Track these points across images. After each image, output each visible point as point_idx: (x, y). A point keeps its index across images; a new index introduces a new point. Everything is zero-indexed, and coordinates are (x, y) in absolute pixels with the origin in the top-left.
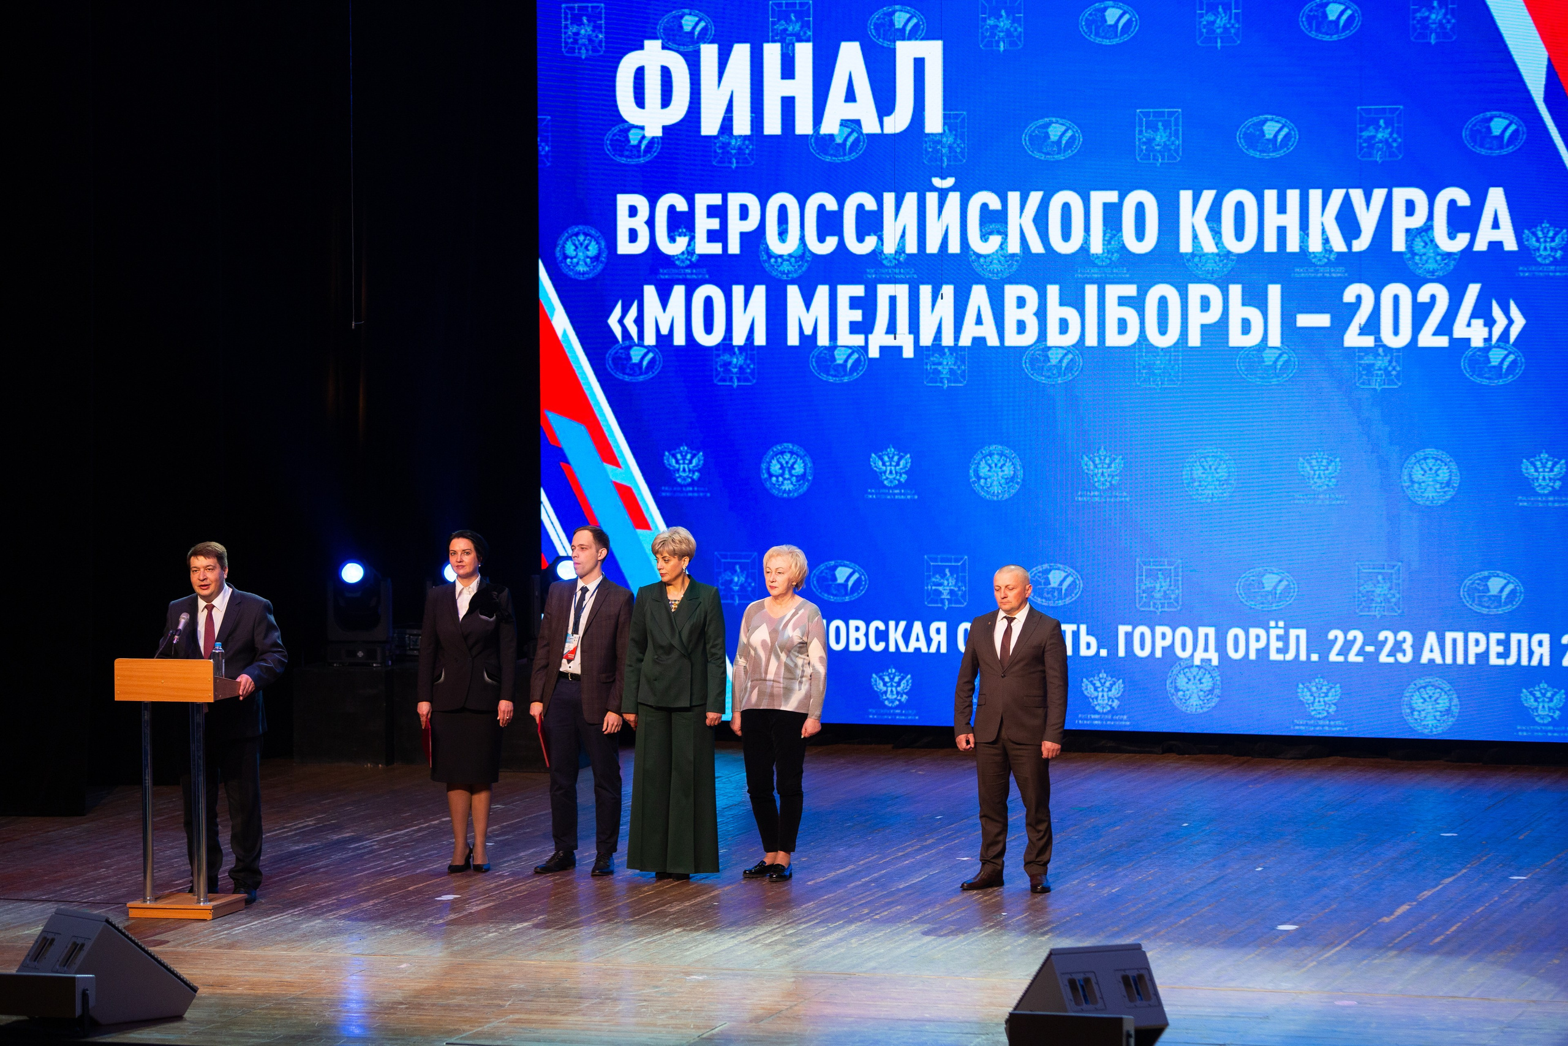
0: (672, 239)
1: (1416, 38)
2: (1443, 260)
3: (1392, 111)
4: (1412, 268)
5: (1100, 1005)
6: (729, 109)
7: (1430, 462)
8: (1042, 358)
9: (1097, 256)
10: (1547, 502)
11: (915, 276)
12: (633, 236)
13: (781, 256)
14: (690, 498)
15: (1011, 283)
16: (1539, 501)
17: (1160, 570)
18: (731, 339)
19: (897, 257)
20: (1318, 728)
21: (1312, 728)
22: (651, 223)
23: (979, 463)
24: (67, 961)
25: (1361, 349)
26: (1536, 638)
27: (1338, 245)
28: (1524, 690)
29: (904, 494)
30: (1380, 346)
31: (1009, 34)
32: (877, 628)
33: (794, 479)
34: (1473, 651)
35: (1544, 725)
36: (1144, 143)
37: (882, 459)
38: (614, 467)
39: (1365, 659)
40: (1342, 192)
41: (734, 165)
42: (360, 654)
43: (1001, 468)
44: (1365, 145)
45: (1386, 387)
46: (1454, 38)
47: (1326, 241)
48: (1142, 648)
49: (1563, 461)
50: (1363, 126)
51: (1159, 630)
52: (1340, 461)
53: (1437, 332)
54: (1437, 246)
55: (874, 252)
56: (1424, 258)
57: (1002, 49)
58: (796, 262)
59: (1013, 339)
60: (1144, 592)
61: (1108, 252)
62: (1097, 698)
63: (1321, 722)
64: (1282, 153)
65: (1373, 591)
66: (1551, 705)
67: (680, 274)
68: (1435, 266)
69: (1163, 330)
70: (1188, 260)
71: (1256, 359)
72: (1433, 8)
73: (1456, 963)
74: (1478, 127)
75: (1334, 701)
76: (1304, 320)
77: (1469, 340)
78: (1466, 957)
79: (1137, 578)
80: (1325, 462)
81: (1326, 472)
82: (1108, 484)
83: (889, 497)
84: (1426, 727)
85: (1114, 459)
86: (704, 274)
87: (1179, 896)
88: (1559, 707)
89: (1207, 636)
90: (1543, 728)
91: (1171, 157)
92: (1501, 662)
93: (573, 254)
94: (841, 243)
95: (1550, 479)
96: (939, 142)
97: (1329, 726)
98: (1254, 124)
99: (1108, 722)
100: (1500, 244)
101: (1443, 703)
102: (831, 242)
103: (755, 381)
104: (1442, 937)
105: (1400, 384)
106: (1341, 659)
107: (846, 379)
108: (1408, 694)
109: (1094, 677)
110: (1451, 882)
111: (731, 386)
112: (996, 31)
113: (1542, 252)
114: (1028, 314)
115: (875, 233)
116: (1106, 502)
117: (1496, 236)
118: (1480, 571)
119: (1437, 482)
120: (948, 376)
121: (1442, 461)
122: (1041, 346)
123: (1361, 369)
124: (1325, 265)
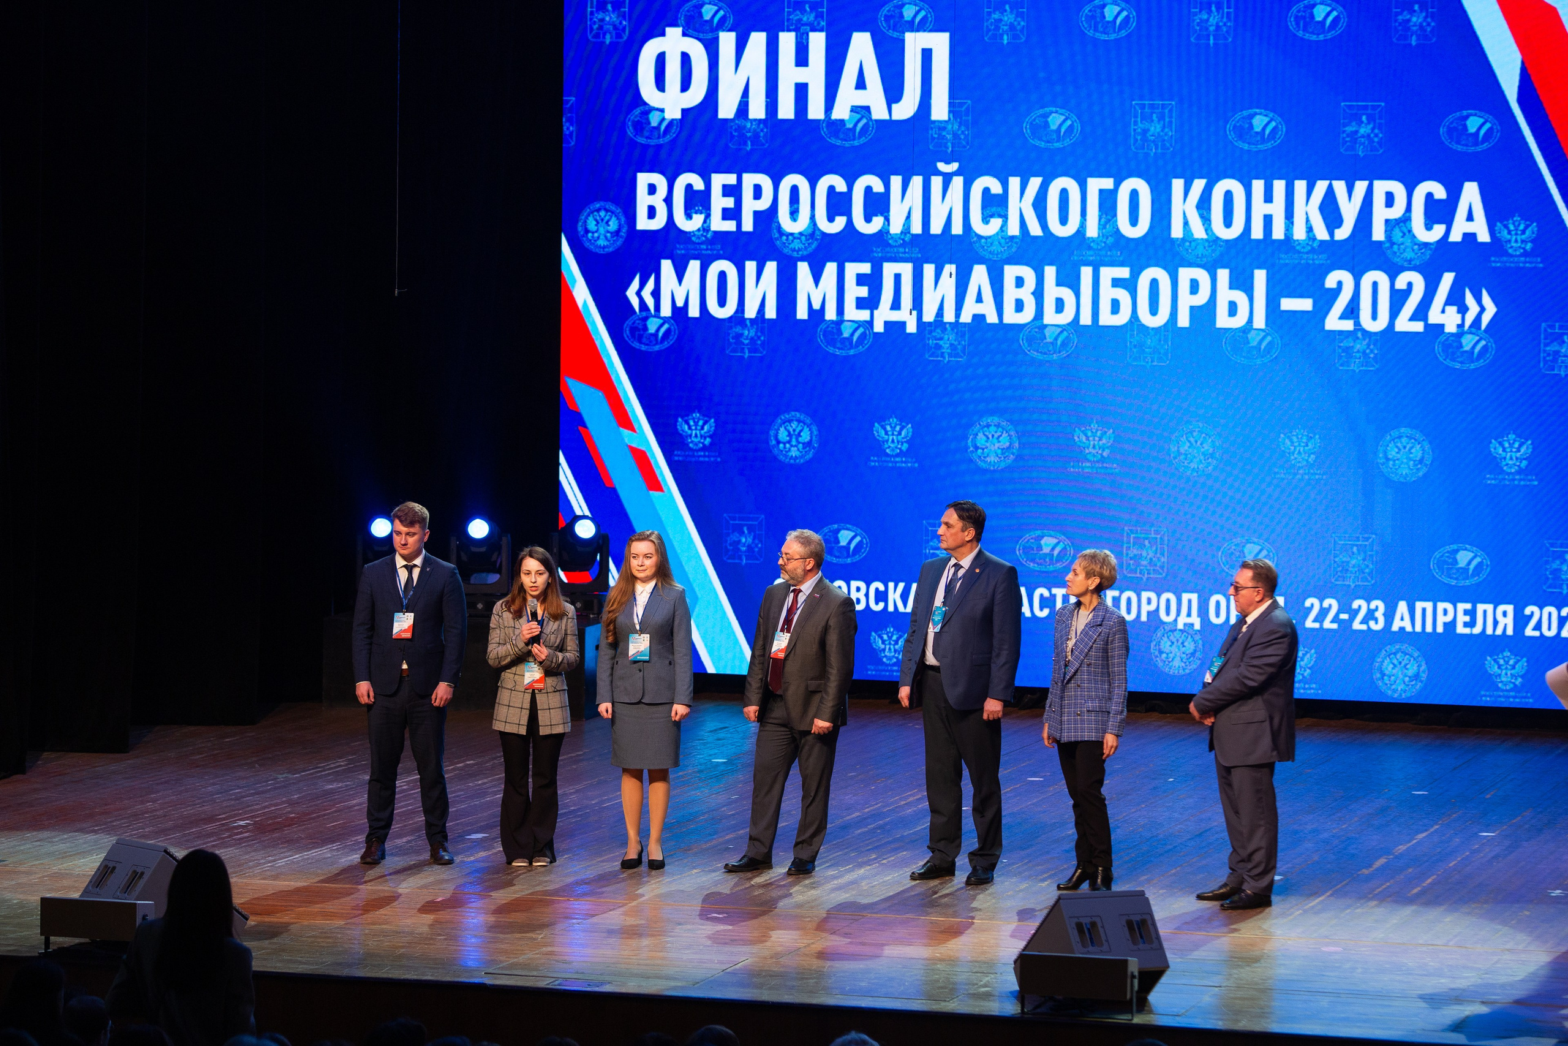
0: (689, 216)
1: (1397, 39)
2: (1419, 249)
3: (1374, 108)
4: (1390, 256)
5: (1105, 947)
6: (746, 93)
7: (1404, 440)
8: (1038, 336)
9: (1093, 240)
10: (1514, 480)
12: (652, 212)
13: (792, 234)
14: (702, 462)
15: (1009, 263)
16: (1505, 479)
17: (1147, 538)
18: (743, 311)
19: (902, 237)
22: (668, 200)
23: (977, 434)
24: (128, 888)
25: (1341, 332)
26: (1501, 608)
27: (1321, 233)
28: (1489, 658)
29: (905, 462)
30: (1359, 330)
31: (1012, 27)
32: (877, 589)
33: (801, 446)
34: (1441, 620)
35: (1507, 691)
36: (1139, 134)
37: (885, 429)
38: (630, 432)
39: (1339, 626)
40: (1327, 183)
41: (749, 148)
43: (998, 439)
44: (1348, 139)
45: (1364, 368)
46: (1434, 40)
47: (1310, 229)
49: (1529, 442)
50: (1346, 121)
51: (1145, 595)
52: (1320, 438)
53: (1413, 318)
54: (1414, 237)
55: (880, 231)
56: (1402, 247)
57: (1005, 42)
58: (807, 240)
59: (1011, 317)
60: (1131, 559)
61: (1103, 236)
64: (1269, 145)
65: (1348, 562)
66: (1513, 672)
67: (695, 250)
68: (1412, 255)
69: (1154, 310)
70: (1179, 245)
71: (1242, 340)
72: (1415, 11)
73: (1434, 913)
74: (1454, 125)
75: (1309, 666)
76: (1288, 304)
77: (1442, 326)
78: (1442, 908)
79: (1125, 545)
80: (1305, 439)
81: (1306, 449)
82: (1099, 456)
83: (890, 465)
84: (1395, 691)
85: (1106, 432)
86: (718, 250)
87: (1170, 847)
88: (1521, 674)
89: (1190, 601)
90: (1506, 693)
91: (1164, 147)
92: (1467, 631)
93: (594, 228)
94: (850, 223)
95: (1517, 458)
96: (944, 128)
98: (1243, 118)
100: (1474, 235)
101: (1412, 669)
102: (840, 222)
103: (765, 351)
104: (1419, 889)
105: (1377, 366)
106: (1317, 625)
107: (852, 352)
108: (1379, 660)
110: (1424, 837)
111: (743, 357)
112: (1001, 25)
113: (1513, 244)
114: (1026, 293)
115: (882, 215)
116: (1097, 473)
117: (1470, 228)
118: (1449, 545)
119: (1410, 459)
120: (949, 351)
121: (1416, 440)
122: (1038, 323)
123: (1340, 351)
124: (1307, 253)
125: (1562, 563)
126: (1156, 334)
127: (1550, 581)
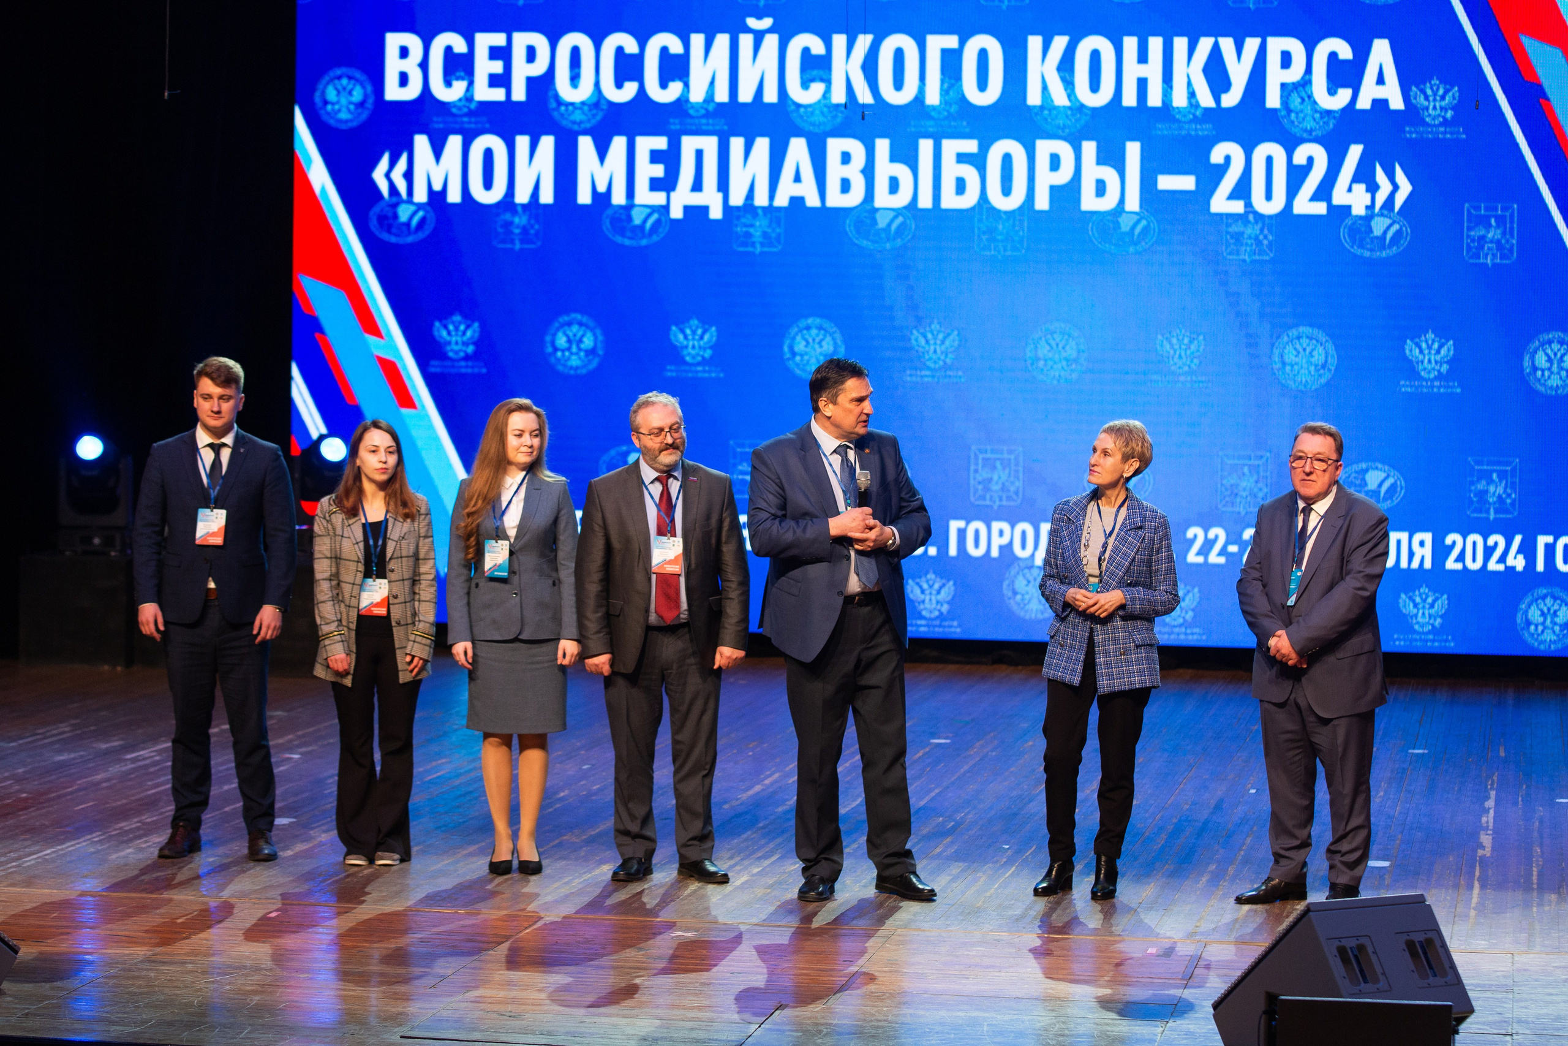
0: (448, 84)
2: (1322, 118)
4: (1286, 126)
7: (1305, 341)
8: (868, 221)
9: (934, 108)
10: (1432, 387)
11: (726, 128)
12: (404, 79)
13: (572, 104)
15: (834, 136)
16: (1422, 386)
17: (999, 459)
18: (513, 195)
19: (705, 106)
20: (1173, 637)
21: (1166, 637)
22: (424, 65)
23: (794, 338)
25: (1229, 216)
26: (1418, 537)
28: (1403, 596)
29: (709, 372)
30: (1250, 212)
33: (582, 354)
35: (1423, 633)
37: (684, 332)
38: (377, 339)
39: (1227, 560)
40: (1211, 40)
42: (97, 541)
43: (820, 343)
45: (1257, 257)
47: (1192, 95)
48: (977, 545)
49: (1451, 342)
51: (996, 526)
52: (1204, 339)
53: (1315, 198)
54: (1315, 102)
55: (678, 100)
56: (1301, 115)
58: (590, 110)
59: (835, 199)
60: (979, 483)
61: (946, 103)
62: (923, 602)
63: (1176, 630)
66: (1433, 611)
67: (456, 123)
68: (1313, 124)
69: (1006, 190)
70: (1036, 114)
71: (1111, 225)
75: (1192, 607)
76: (1167, 182)
77: (1349, 207)
79: (972, 468)
80: (1186, 341)
81: (1188, 352)
82: (941, 363)
83: (690, 375)
85: (949, 335)
86: (484, 123)
88: (1440, 614)
90: (1423, 637)
93: (335, 99)
94: (642, 90)
97: (1186, 634)
99: (937, 629)
100: (1385, 102)
102: (630, 90)
103: (539, 243)
105: (1272, 255)
106: (1200, 559)
107: (644, 242)
109: (920, 577)
111: (512, 249)
113: (1431, 111)
114: (854, 172)
115: (680, 79)
116: (938, 383)
117: (1380, 93)
118: (1358, 462)
119: (1311, 364)
120: (761, 240)
121: (1317, 341)
122: (868, 207)
123: (1228, 237)
124: (1191, 121)
125: (1488, 484)
126: (1008, 219)
127: (1476, 505)
